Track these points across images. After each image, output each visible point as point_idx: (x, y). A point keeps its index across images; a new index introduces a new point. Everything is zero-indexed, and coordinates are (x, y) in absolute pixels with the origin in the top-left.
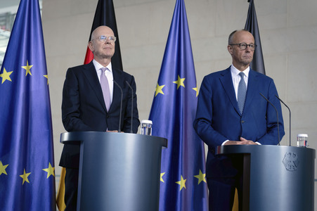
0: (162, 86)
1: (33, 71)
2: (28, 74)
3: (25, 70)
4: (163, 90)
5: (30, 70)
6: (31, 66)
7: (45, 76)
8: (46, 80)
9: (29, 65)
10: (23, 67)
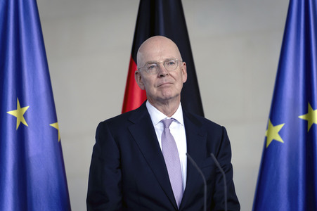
0: (280, 127)
1: (29, 116)
2: (21, 124)
3: (14, 119)
4: (280, 133)
5: (25, 116)
6: (26, 108)
7: (53, 125)
8: (56, 132)
9: (22, 106)
10: (11, 113)
